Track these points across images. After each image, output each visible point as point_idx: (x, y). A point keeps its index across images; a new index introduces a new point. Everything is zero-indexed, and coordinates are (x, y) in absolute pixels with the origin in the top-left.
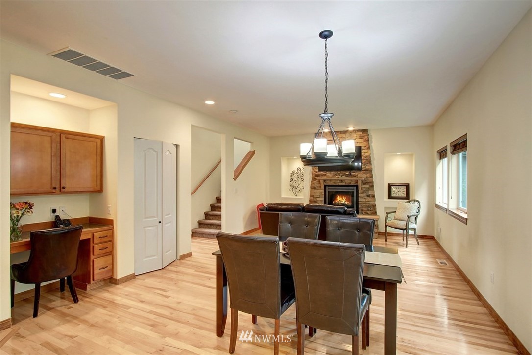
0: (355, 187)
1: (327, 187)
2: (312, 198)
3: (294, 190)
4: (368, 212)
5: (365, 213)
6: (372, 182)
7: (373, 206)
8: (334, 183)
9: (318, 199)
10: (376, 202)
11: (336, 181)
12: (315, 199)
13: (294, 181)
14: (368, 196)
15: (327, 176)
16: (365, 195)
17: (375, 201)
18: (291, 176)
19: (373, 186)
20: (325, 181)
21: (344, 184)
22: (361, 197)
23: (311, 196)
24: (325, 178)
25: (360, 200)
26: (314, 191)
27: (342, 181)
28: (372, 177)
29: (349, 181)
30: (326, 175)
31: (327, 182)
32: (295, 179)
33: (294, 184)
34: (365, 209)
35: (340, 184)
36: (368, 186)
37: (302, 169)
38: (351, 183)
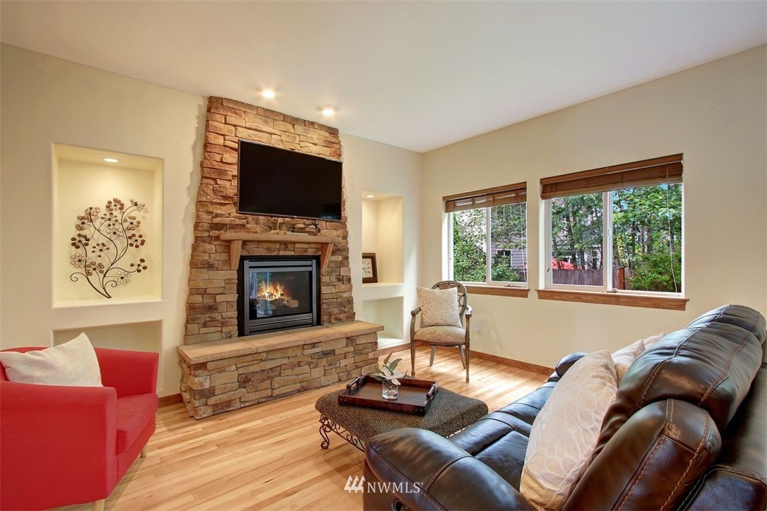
0: (314, 261)
1: (246, 263)
2: (198, 299)
3: (95, 278)
4: (341, 316)
5: (336, 319)
6: (346, 250)
7: (349, 301)
8: (268, 249)
9: (219, 298)
10: (353, 292)
11: (273, 246)
12: (208, 301)
13: (92, 243)
14: (339, 280)
15: (248, 231)
16: (334, 278)
17: (350, 290)
18: (79, 228)
19: (346, 258)
20: (245, 242)
21: (292, 253)
22: (328, 285)
23: (193, 291)
24: (244, 235)
25: (324, 290)
26: (205, 274)
27: (285, 244)
28: (345, 237)
29: (304, 246)
30: (243, 226)
31: (250, 246)
32: (97, 238)
33: (92, 257)
34: (336, 311)
35: (282, 253)
36: (340, 258)
37: (127, 204)
38: (306, 250)
